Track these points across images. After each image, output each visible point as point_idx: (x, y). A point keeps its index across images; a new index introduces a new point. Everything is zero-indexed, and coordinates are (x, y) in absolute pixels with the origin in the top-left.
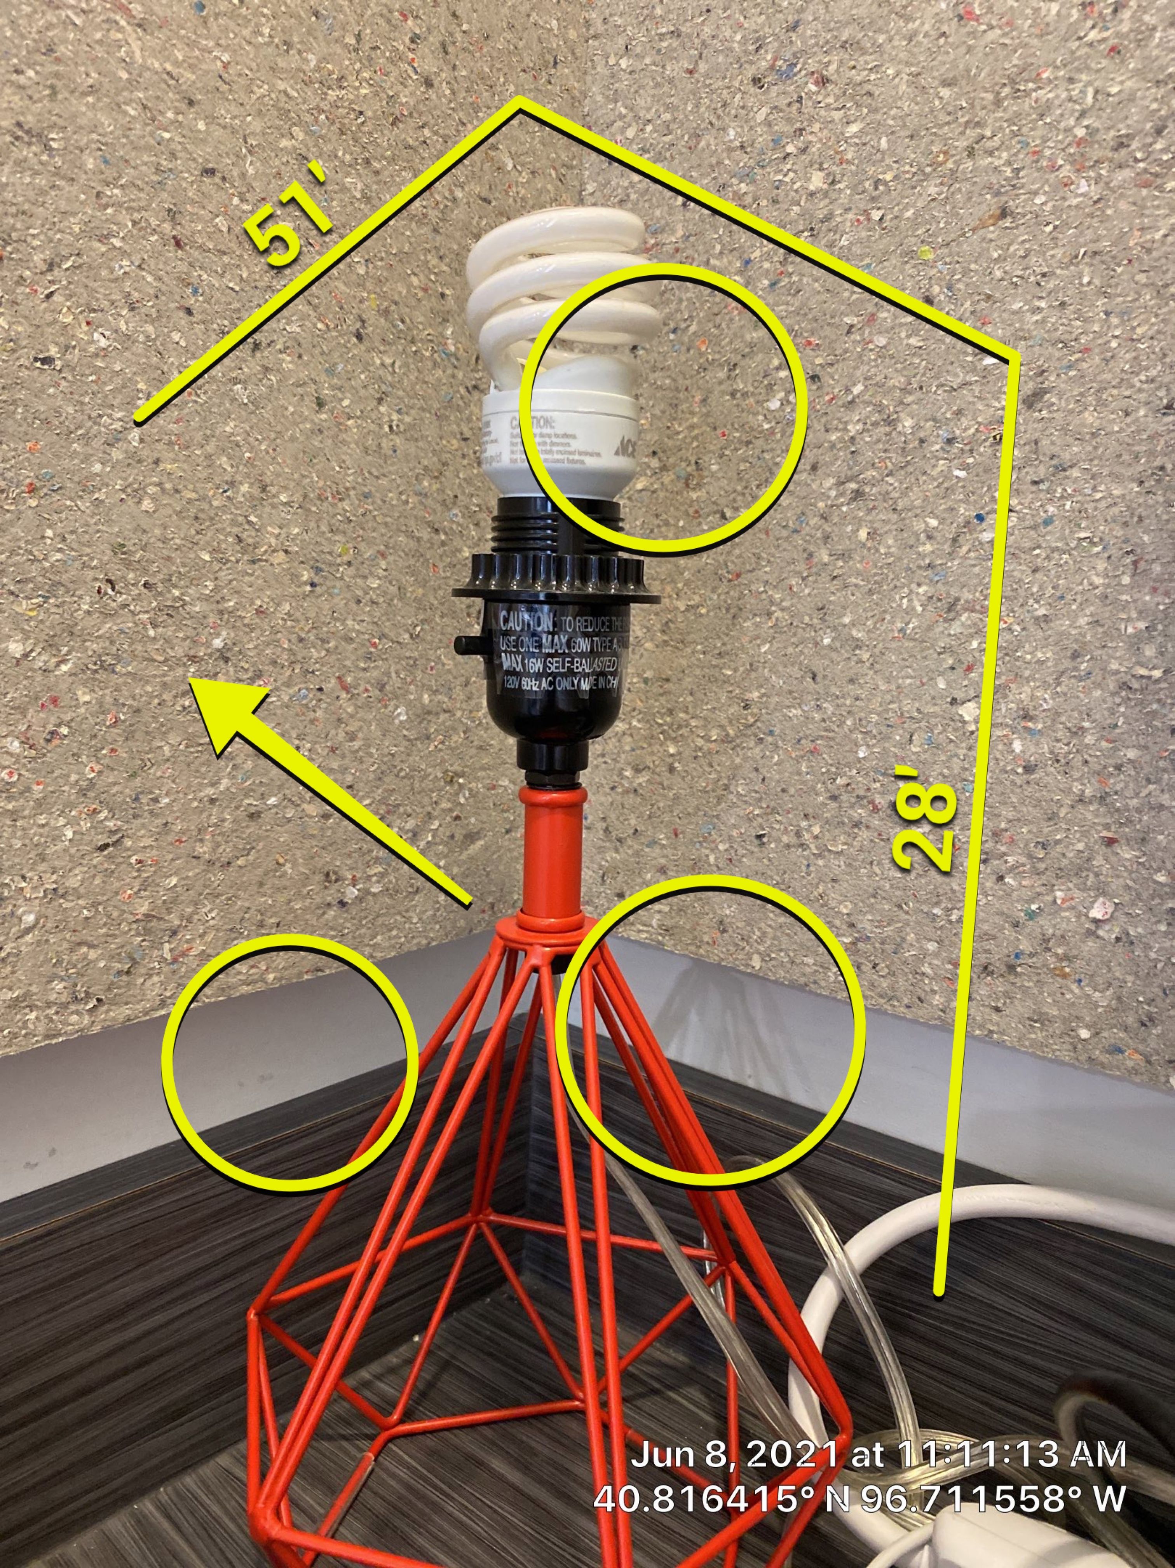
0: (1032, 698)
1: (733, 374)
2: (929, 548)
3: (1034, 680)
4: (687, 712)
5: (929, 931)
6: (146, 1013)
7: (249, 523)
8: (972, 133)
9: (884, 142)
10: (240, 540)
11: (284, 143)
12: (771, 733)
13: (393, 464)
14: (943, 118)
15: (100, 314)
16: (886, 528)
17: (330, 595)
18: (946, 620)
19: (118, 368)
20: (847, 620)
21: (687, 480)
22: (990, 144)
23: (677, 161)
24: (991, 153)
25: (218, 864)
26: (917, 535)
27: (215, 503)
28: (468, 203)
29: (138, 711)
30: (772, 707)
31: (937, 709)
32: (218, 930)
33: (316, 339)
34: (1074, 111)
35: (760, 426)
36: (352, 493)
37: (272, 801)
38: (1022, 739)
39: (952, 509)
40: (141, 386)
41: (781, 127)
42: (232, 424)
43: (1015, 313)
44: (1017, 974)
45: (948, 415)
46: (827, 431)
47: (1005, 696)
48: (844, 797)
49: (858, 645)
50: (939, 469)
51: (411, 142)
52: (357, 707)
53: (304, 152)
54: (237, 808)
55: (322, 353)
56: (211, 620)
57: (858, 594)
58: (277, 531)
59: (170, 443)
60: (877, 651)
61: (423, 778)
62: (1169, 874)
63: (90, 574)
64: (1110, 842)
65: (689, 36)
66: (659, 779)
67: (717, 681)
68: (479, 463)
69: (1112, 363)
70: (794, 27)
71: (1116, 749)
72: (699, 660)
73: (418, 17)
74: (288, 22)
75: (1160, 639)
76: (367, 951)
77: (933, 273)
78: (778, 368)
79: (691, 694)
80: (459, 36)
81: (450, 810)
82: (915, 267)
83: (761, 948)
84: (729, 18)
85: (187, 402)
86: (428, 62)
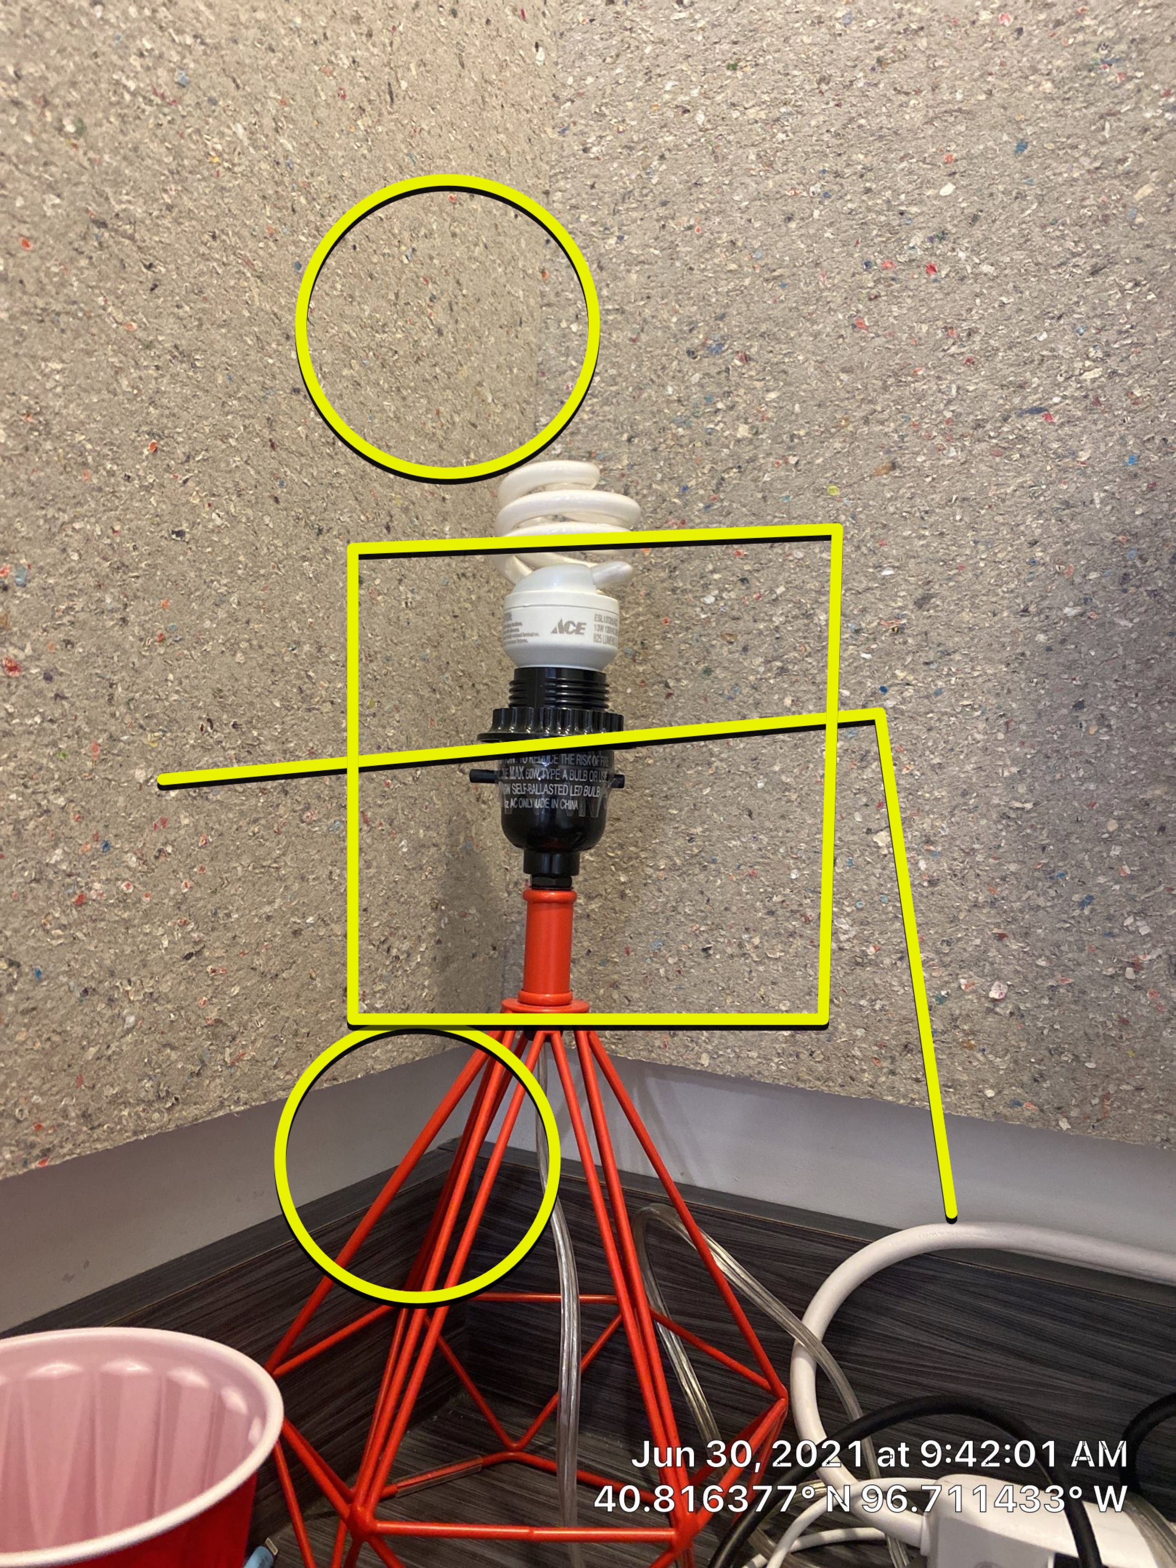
0: (933, 827)
1: (674, 574)
3: (933, 813)
4: (635, 846)
5: (857, 1020)
6: (209, 1114)
7: (309, 677)
8: (867, 408)
9: (797, 408)
10: (301, 691)
11: (345, 372)
12: (714, 861)
13: (407, 634)
14: (843, 395)
15: (217, 499)
16: (808, 696)
18: (860, 768)
19: (227, 543)
20: (777, 768)
21: (634, 656)
22: (880, 416)
23: (622, 406)
24: (882, 423)
25: (269, 976)
27: (286, 659)
28: (462, 427)
29: (221, 834)
30: (714, 839)
31: (856, 838)
32: (265, 1037)
33: (360, 529)
34: (943, 399)
35: (697, 615)
36: (379, 656)
37: (310, 920)
38: (925, 859)
39: (861, 683)
40: (242, 558)
41: (711, 388)
42: (301, 594)
43: (905, 538)
45: (855, 612)
46: (755, 621)
47: (911, 826)
48: (780, 912)
49: (787, 788)
50: (849, 652)
51: (428, 377)
52: (373, 838)
53: (357, 379)
54: (285, 925)
55: (364, 540)
57: (786, 748)
58: (326, 685)
59: (258, 607)
60: (803, 792)
61: (417, 904)
62: (1048, 959)
63: (196, 713)
64: (1001, 937)
65: (632, 314)
66: (611, 905)
67: (664, 819)
68: (464, 637)
69: (981, 578)
70: (722, 317)
71: (1000, 864)
72: (648, 802)
73: (435, 283)
74: (354, 281)
75: (1029, 780)
76: (370, 1062)
77: (839, 505)
78: (713, 571)
79: (641, 831)
80: (460, 297)
81: (434, 934)
82: (825, 500)
83: (710, 1047)
84: (666, 304)
85: (271, 574)
86: (440, 317)
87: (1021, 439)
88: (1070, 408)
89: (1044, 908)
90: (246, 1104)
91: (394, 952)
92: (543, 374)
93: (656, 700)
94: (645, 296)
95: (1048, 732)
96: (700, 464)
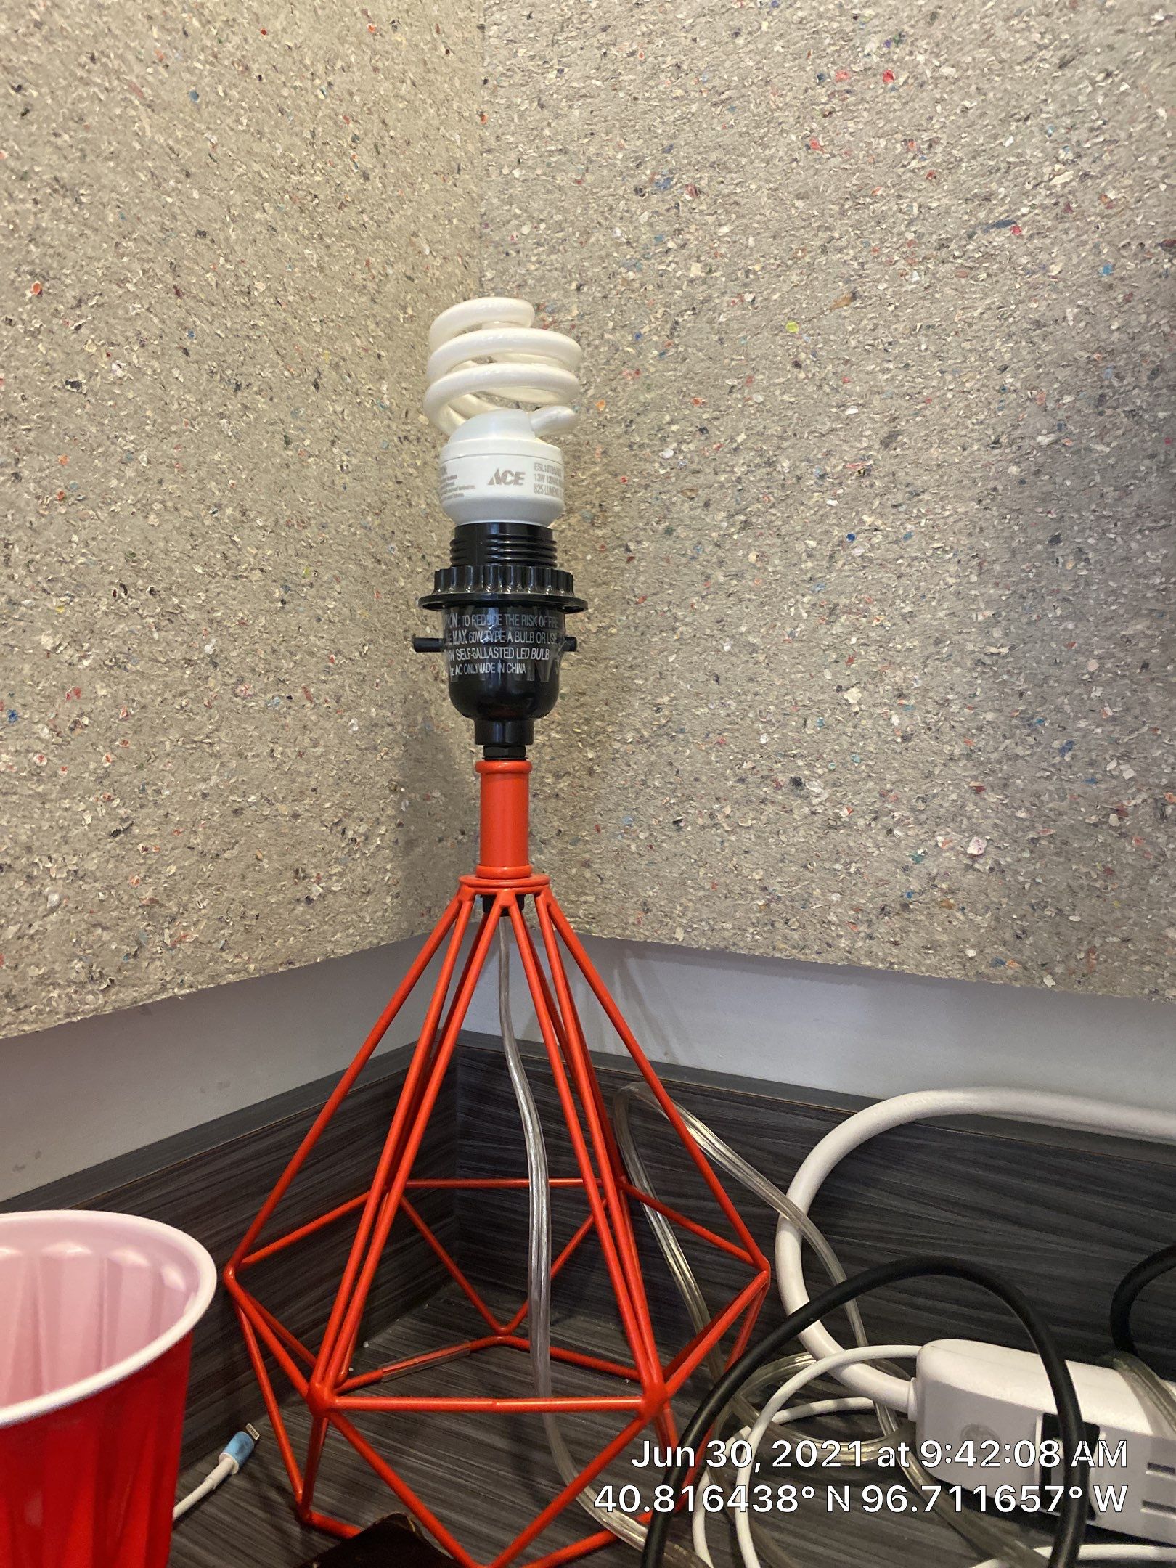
0: (905, 679)
1: (630, 429)
2: (810, 565)
3: (905, 665)
4: (603, 720)
5: (833, 886)
6: (150, 997)
7: (233, 542)
8: (825, 235)
9: (751, 242)
10: (225, 557)
11: (258, 216)
12: (682, 731)
13: (344, 500)
14: (799, 223)
15: (117, 348)
16: (773, 551)
17: (297, 612)
18: (828, 623)
19: (131, 396)
20: (743, 629)
21: (592, 520)
22: (838, 243)
23: (569, 253)
24: (840, 251)
25: (208, 856)
26: (799, 555)
27: (207, 523)
28: (397, 280)
29: (144, 707)
30: (681, 708)
31: (825, 696)
32: (208, 919)
33: (284, 385)
34: (904, 220)
35: (656, 471)
36: (313, 522)
37: (252, 799)
38: (899, 714)
39: (827, 532)
40: (149, 413)
41: (662, 227)
42: (219, 454)
43: (868, 373)
44: (910, 911)
45: (820, 456)
46: (716, 473)
47: (882, 681)
48: (751, 779)
49: (754, 649)
50: (814, 500)
51: (354, 224)
52: (318, 716)
53: (272, 224)
54: (224, 803)
55: (289, 398)
56: (203, 628)
58: (255, 551)
59: (171, 466)
60: (771, 653)
61: (373, 785)
62: (1028, 810)
63: (107, 578)
64: (978, 790)
65: (574, 153)
66: (580, 783)
67: (630, 690)
68: (410, 505)
69: (949, 411)
70: (669, 150)
71: (976, 714)
72: (612, 673)
73: (356, 121)
75: (1004, 623)
76: (330, 947)
77: (799, 342)
78: (670, 423)
79: (607, 704)
80: (387, 139)
81: (394, 817)
82: (783, 338)
83: (684, 921)
84: (610, 140)
85: (185, 431)
86: (366, 161)
87: (988, 256)
88: (1039, 218)
89: (1022, 757)
90: (191, 987)
91: (350, 834)
92: (487, 226)
93: (617, 565)
94: (588, 133)
95: (1023, 571)
96: (652, 307)
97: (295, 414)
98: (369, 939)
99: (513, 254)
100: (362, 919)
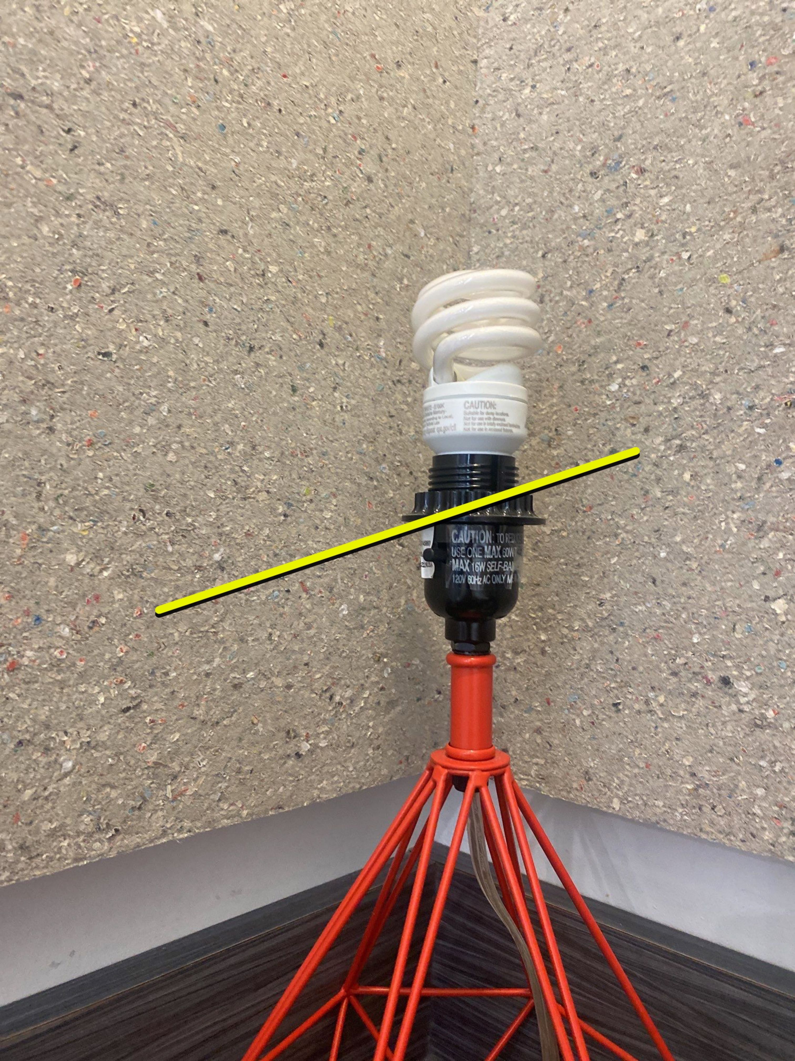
1: (582, 368)
2: (739, 485)
4: (554, 609)
5: (759, 781)
6: (151, 841)
7: (243, 471)
8: (754, 198)
9: (688, 208)
10: (236, 483)
11: (274, 215)
12: (622, 624)
13: (343, 432)
14: (732, 189)
15: (144, 324)
16: (706, 471)
17: (297, 523)
18: (756, 538)
19: (155, 361)
20: (678, 539)
21: (549, 442)
22: (768, 204)
23: (537, 229)
24: (769, 210)
25: (209, 724)
26: (730, 476)
27: (219, 457)
28: (395, 258)
30: (622, 604)
31: (753, 605)
32: (207, 775)
33: (293, 345)
35: (604, 402)
36: (314, 452)
37: (251, 675)
39: (756, 456)
40: (171, 373)
41: (612, 202)
42: (233, 402)
43: (794, 316)
45: (749, 390)
46: (655, 404)
48: (683, 674)
49: (688, 557)
50: (744, 428)
51: (358, 216)
52: (313, 604)
54: (225, 680)
55: (296, 355)
56: (213, 540)
57: (686, 520)
58: (262, 477)
60: (703, 561)
61: (359, 658)
63: (128, 505)
65: (544, 150)
66: (533, 660)
67: (577, 585)
68: (401, 433)
70: (619, 139)
72: (563, 569)
73: (363, 139)
74: (279, 139)
76: (316, 793)
77: (730, 292)
78: (616, 362)
79: (557, 595)
80: (390, 151)
81: (377, 683)
82: (716, 288)
83: (620, 793)
84: (572, 136)
85: (202, 386)
86: (370, 167)
90: (190, 831)
91: (337, 698)
92: (475, 211)
94: (554, 132)
96: (603, 268)
97: (301, 368)
98: (351, 786)
99: (494, 231)
100: (346, 768)
